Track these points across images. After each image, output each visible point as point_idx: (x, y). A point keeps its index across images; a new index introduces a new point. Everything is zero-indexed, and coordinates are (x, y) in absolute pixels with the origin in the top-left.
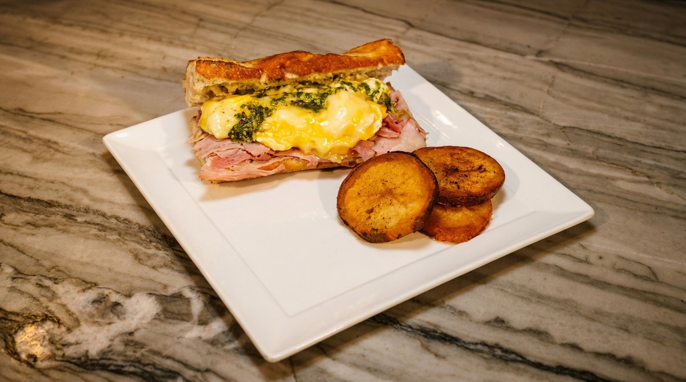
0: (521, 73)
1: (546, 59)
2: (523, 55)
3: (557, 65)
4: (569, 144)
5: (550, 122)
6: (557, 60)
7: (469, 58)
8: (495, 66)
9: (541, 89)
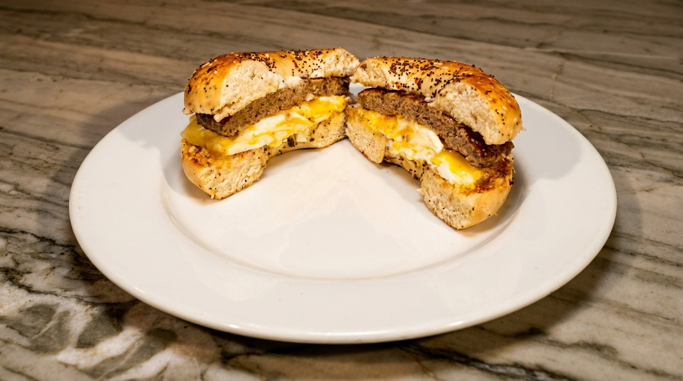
0: (522, 63)
1: (549, 50)
2: (522, 47)
3: (562, 55)
4: (591, 126)
5: (565, 106)
6: (563, 51)
7: (460, 51)
8: (491, 58)
9: (549, 77)
